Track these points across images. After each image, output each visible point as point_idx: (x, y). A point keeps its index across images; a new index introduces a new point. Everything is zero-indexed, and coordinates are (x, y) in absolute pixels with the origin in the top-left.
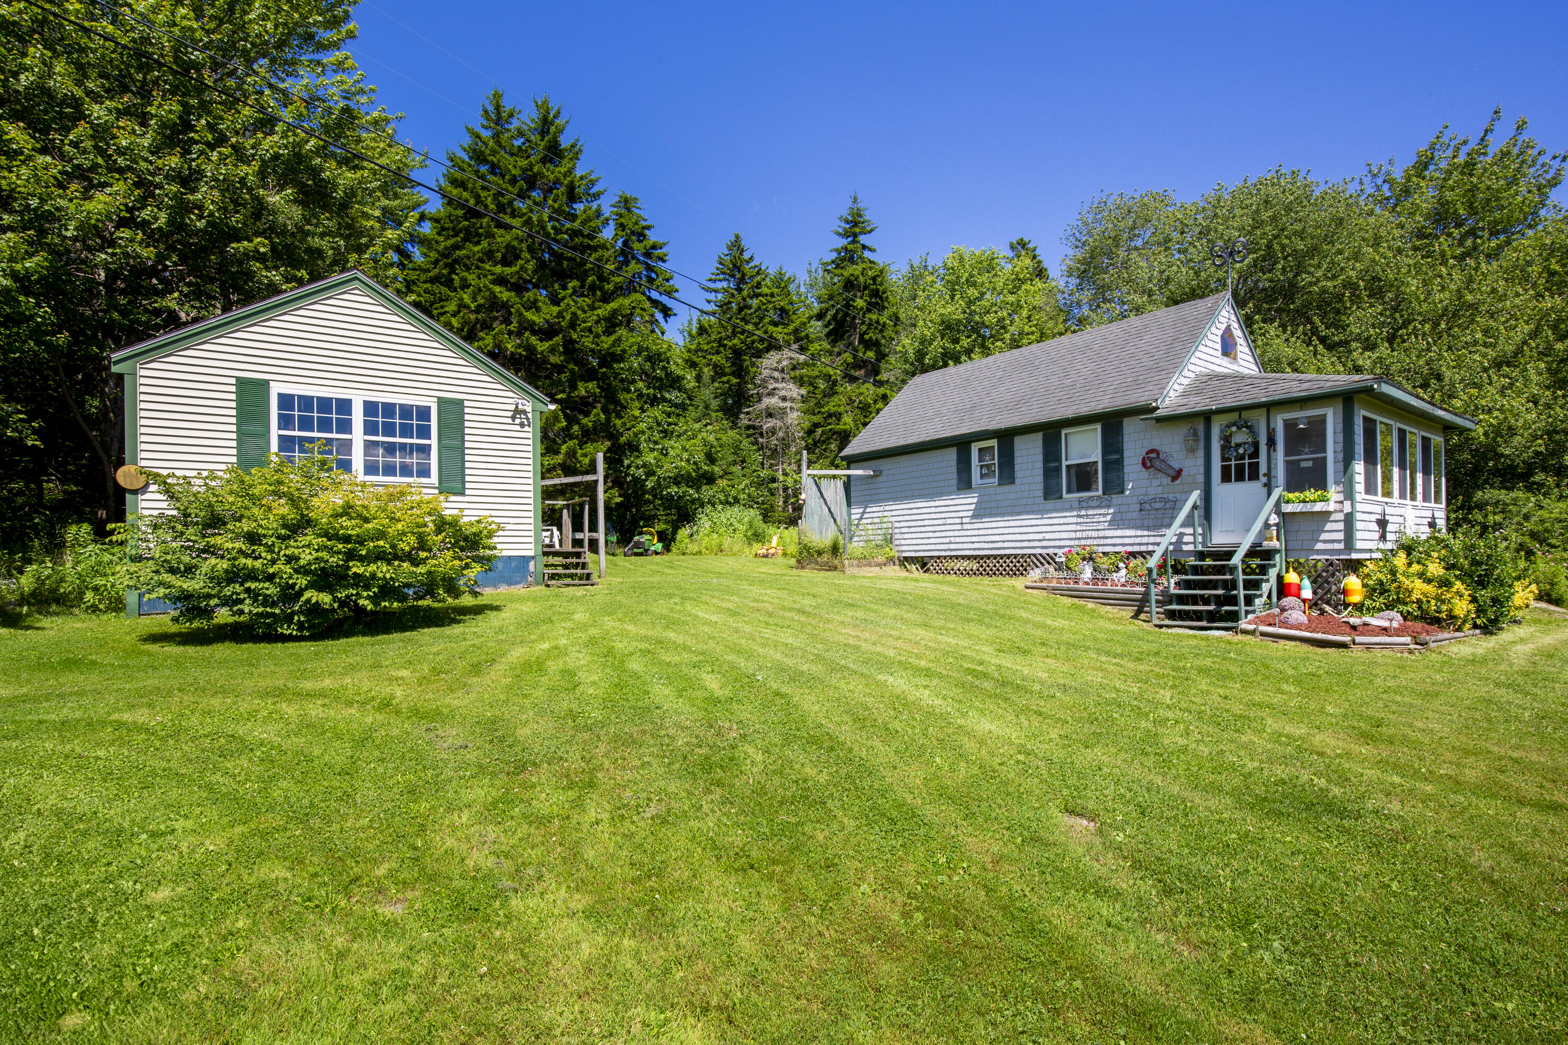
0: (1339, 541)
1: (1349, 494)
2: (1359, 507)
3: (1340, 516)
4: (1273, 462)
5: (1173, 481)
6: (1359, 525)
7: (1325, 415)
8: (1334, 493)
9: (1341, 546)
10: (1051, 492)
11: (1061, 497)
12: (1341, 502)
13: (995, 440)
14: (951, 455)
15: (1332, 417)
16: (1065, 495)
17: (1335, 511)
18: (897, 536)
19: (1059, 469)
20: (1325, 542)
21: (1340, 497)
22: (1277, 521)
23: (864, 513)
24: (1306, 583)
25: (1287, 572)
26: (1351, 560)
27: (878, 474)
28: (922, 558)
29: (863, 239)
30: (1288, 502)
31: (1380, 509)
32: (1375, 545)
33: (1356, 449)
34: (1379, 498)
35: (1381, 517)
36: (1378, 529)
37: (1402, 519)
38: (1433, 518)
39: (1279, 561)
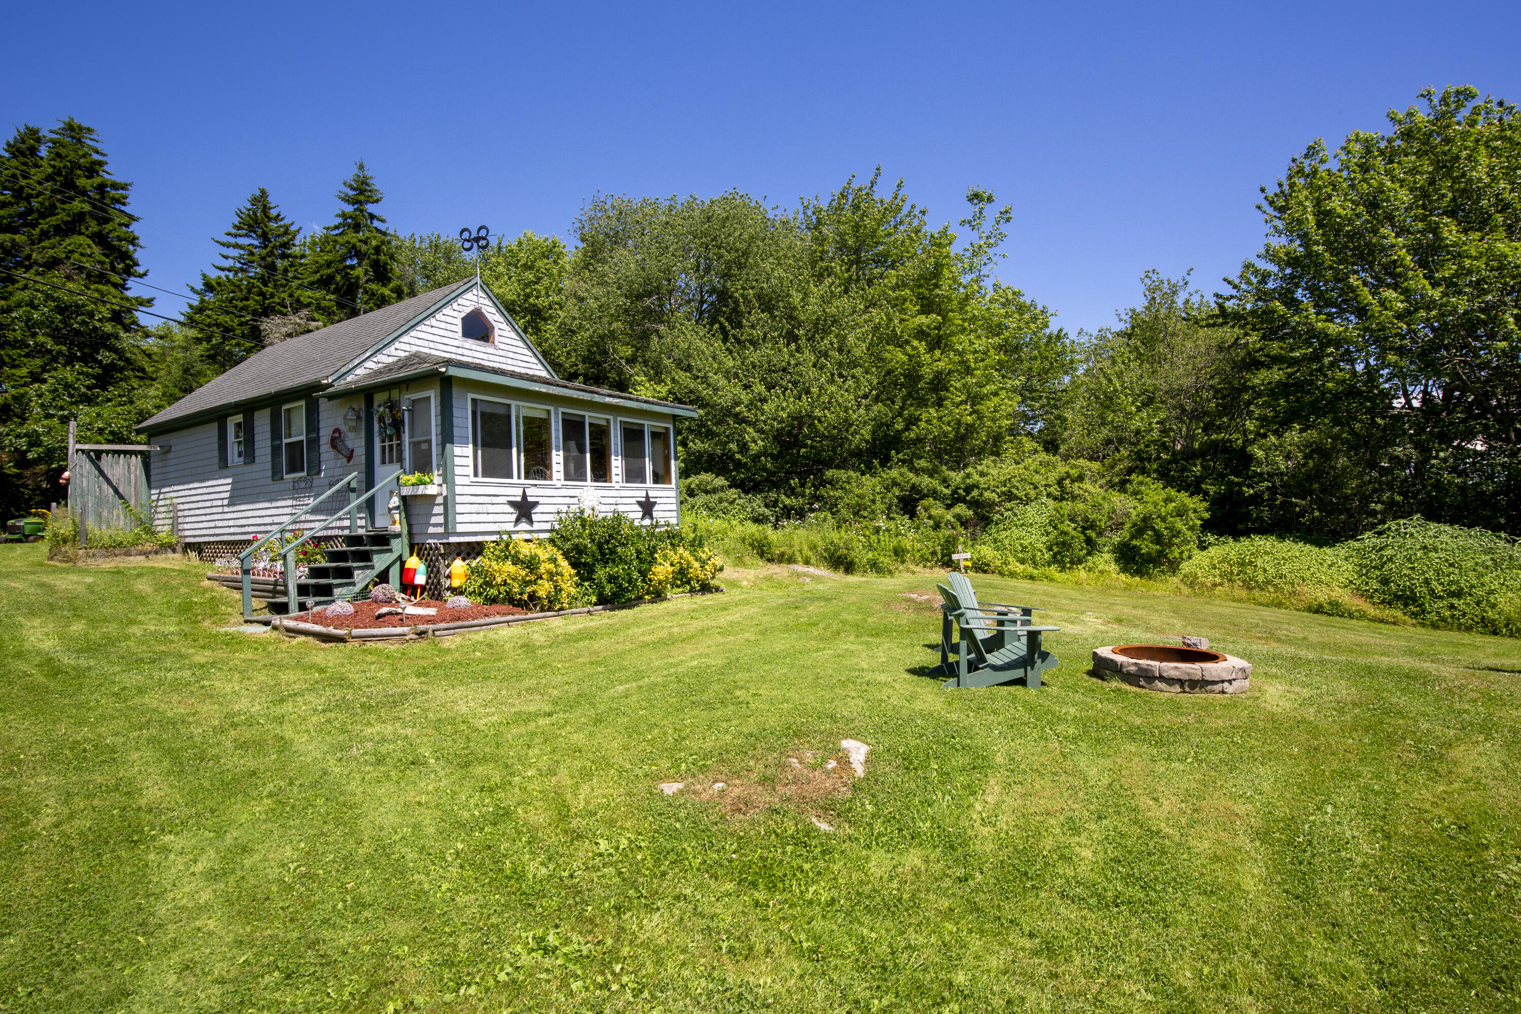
0: (441, 525)
1: (448, 479)
2: (458, 490)
3: (440, 500)
5: (348, 461)
6: (459, 509)
7: (430, 397)
8: (435, 478)
9: (441, 530)
10: (276, 474)
11: (282, 478)
12: (441, 486)
13: (241, 416)
14: (214, 428)
15: (433, 395)
16: (285, 477)
17: (437, 494)
18: (180, 520)
19: (280, 446)
20: (433, 525)
21: (440, 481)
22: (397, 504)
23: (160, 493)
24: (423, 567)
25: (411, 555)
26: (449, 544)
27: (166, 450)
28: (199, 543)
29: (370, 208)
30: (404, 483)
31: (519, 492)
32: (510, 527)
33: (456, 432)
34: (515, 480)
35: (519, 499)
36: (512, 510)
37: (575, 500)
38: (647, 497)
39: (398, 546)
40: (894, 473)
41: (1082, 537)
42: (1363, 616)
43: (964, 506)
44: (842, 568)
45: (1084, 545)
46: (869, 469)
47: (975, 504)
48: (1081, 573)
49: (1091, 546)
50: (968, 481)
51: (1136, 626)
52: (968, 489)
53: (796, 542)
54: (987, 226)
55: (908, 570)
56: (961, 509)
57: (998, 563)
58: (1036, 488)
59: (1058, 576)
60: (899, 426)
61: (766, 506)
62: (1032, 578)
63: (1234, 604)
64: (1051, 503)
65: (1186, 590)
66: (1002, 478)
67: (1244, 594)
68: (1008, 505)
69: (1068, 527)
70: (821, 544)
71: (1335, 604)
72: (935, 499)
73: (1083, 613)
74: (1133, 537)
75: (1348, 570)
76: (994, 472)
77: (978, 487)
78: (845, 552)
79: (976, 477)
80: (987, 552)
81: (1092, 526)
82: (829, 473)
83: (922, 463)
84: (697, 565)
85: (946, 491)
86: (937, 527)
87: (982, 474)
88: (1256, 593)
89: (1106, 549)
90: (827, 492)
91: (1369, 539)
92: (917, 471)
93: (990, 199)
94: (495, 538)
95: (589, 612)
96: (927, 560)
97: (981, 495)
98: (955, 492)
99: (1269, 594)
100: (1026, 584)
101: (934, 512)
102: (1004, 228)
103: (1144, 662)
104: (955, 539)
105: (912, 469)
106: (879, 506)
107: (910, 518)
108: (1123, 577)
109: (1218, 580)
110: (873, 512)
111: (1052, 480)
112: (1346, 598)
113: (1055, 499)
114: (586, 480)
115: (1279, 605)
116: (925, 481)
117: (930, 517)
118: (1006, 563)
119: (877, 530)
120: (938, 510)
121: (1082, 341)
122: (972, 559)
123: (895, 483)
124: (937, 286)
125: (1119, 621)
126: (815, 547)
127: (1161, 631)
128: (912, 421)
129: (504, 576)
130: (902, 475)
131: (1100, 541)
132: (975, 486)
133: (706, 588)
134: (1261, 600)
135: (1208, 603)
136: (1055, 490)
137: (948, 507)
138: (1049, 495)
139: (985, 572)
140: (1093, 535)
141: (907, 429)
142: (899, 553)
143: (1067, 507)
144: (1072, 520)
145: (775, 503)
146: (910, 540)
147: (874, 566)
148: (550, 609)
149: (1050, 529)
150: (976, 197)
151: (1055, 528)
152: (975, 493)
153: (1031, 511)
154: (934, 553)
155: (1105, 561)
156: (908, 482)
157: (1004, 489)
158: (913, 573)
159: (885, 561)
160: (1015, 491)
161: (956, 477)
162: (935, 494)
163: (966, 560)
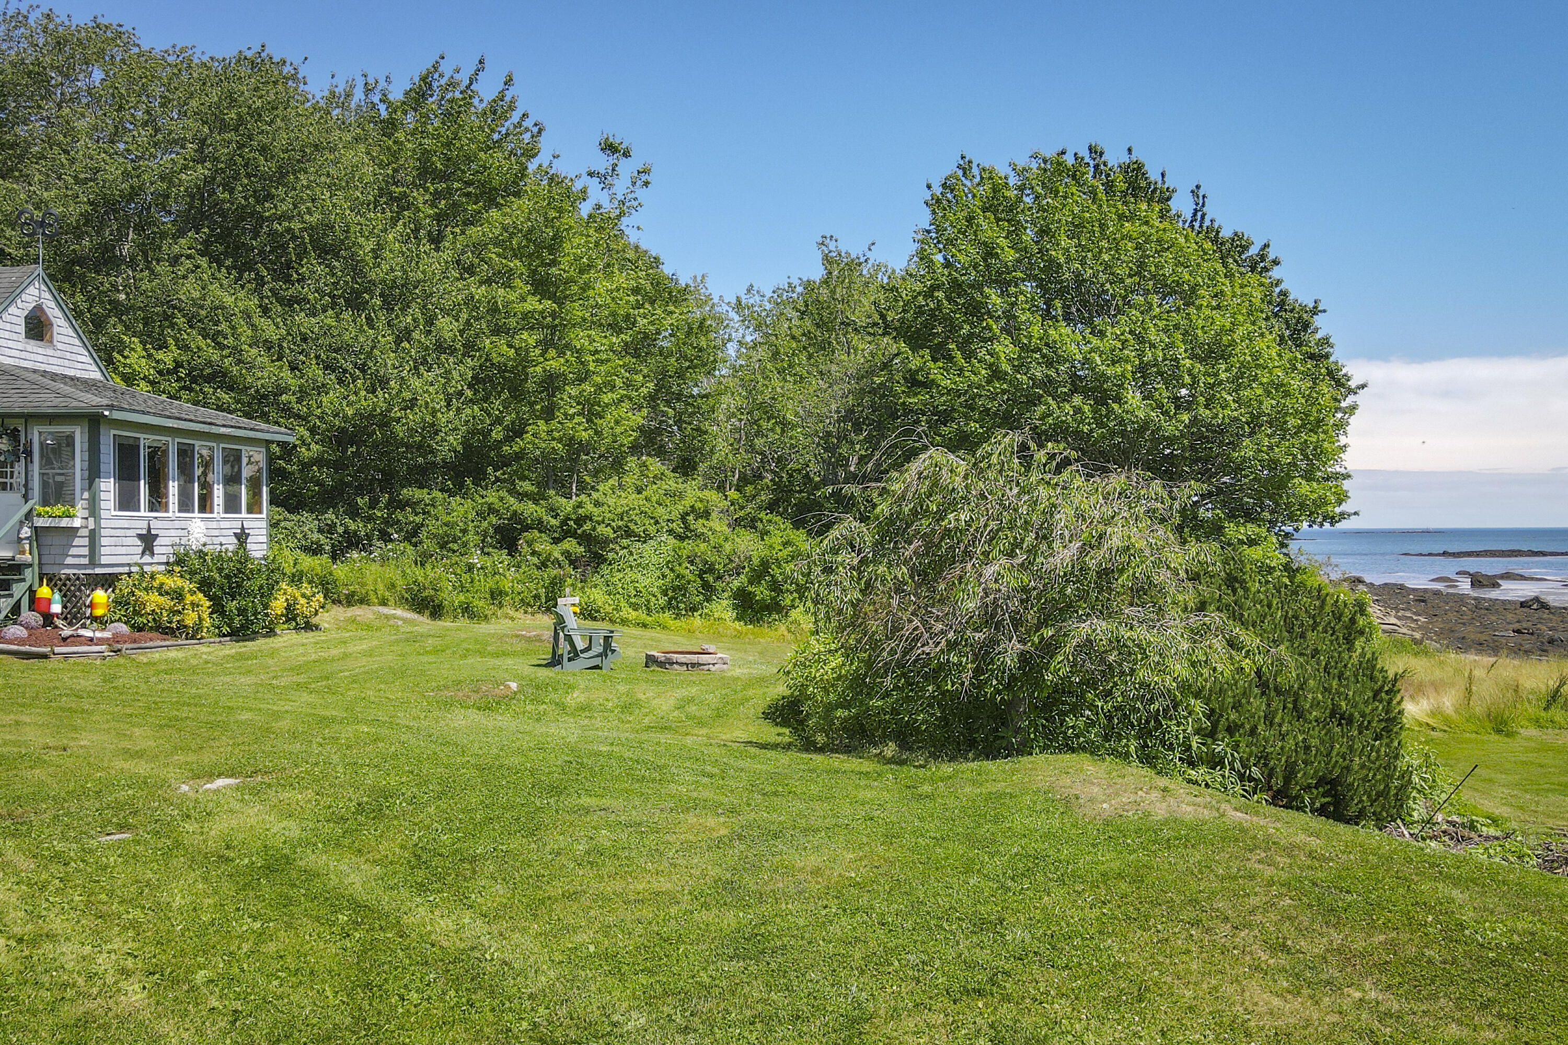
0: (84, 556)
1: (93, 509)
2: (103, 523)
3: (85, 532)
4: (30, 473)
6: (104, 541)
7: (74, 433)
8: (80, 510)
9: (86, 561)
12: (87, 518)
15: (80, 435)
17: (82, 527)
20: (74, 556)
21: (86, 513)
22: (29, 534)
24: (57, 596)
25: (41, 585)
26: (92, 574)
30: (39, 515)
31: (144, 524)
32: (136, 559)
33: (103, 467)
34: (142, 513)
35: (144, 532)
36: (139, 543)
37: (185, 533)
38: (243, 528)
39: (30, 575)
40: (492, 497)
41: (700, 581)
43: (574, 542)
44: (427, 613)
45: (700, 589)
46: (459, 489)
47: (586, 539)
48: (697, 621)
49: (709, 591)
50: (580, 511)
52: (580, 521)
53: (369, 580)
54: (621, 186)
55: (506, 616)
56: (570, 544)
57: (609, 609)
58: (657, 523)
59: (671, 623)
60: (497, 434)
61: (320, 531)
62: (645, 626)
64: (672, 541)
65: (790, 637)
66: (619, 510)
68: (625, 542)
69: (687, 571)
70: (400, 583)
72: (540, 532)
74: (751, 583)
76: (611, 501)
77: (591, 520)
78: (432, 593)
79: (590, 507)
80: (598, 596)
81: (711, 570)
82: (406, 492)
83: (526, 486)
84: (303, 601)
85: (554, 522)
86: (543, 565)
87: (597, 504)
89: (726, 595)
90: (408, 517)
92: (522, 496)
93: (626, 154)
94: (126, 570)
95: (220, 642)
96: (528, 604)
97: (594, 529)
98: (564, 522)
101: (538, 547)
102: (641, 193)
104: (562, 581)
105: (512, 492)
106: (472, 538)
107: (509, 554)
108: (738, 625)
110: (465, 545)
111: (675, 515)
113: (677, 537)
114: (193, 512)
116: (530, 509)
117: (534, 553)
118: (617, 609)
119: (470, 568)
120: (544, 545)
121: (751, 301)
122: (580, 604)
123: (492, 510)
124: (554, 263)
126: (393, 586)
128: (517, 431)
129: (153, 606)
130: (501, 499)
131: (719, 585)
132: (589, 518)
133: (309, 627)
136: (677, 527)
137: (556, 541)
138: (671, 532)
139: (595, 619)
140: (711, 579)
141: (508, 439)
142: (496, 595)
143: (688, 546)
144: (692, 562)
145: (331, 529)
146: (509, 579)
147: (467, 610)
148: (193, 638)
149: (667, 572)
150: (610, 148)
151: (672, 570)
152: (587, 526)
153: (648, 548)
154: (537, 597)
155: (723, 608)
156: (508, 509)
157: (620, 523)
158: (512, 619)
159: (479, 604)
160: (632, 526)
161: (566, 505)
162: (540, 526)
163: (574, 605)
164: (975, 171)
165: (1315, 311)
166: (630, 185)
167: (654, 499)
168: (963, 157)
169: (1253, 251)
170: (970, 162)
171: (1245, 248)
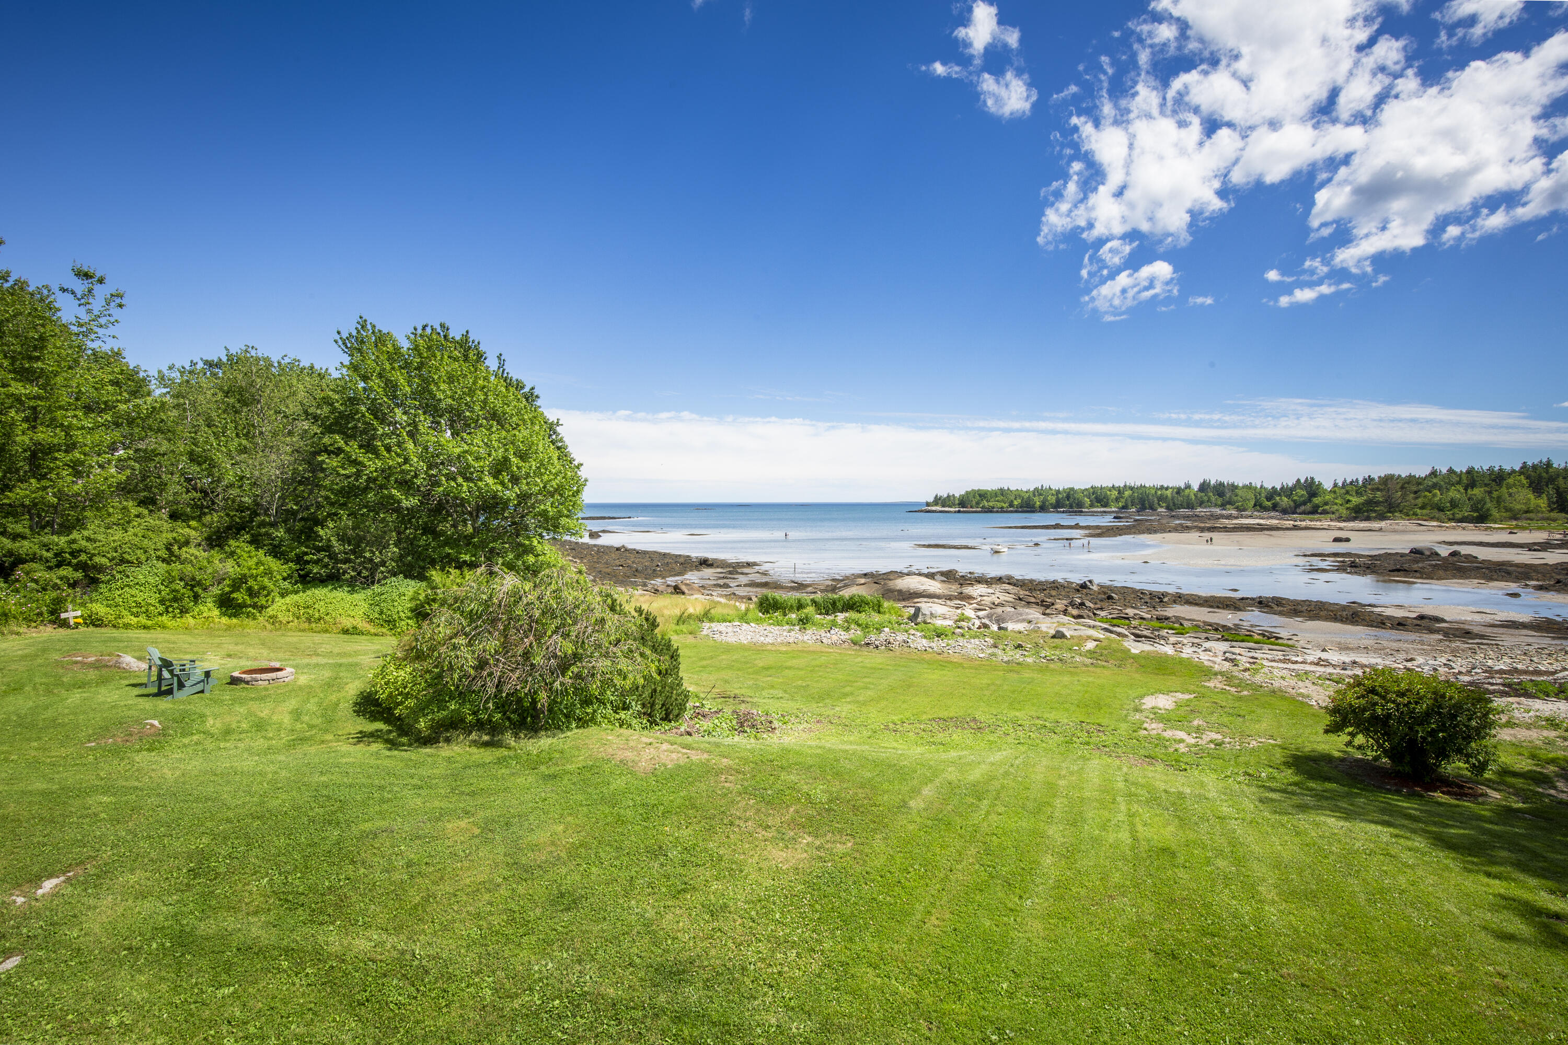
41: (191, 594)
42: (369, 633)
43: (70, 569)
45: (191, 598)
47: (83, 567)
48: (189, 620)
49: (198, 599)
50: (74, 546)
51: (240, 658)
52: (74, 554)
54: (97, 305)
55: (11, 632)
56: (67, 571)
57: (111, 618)
58: (146, 552)
59: (170, 624)
62: (145, 627)
63: (300, 634)
64: (160, 565)
65: (269, 626)
66: (112, 545)
67: (306, 625)
68: (120, 568)
69: (178, 585)
71: (355, 628)
72: (36, 563)
73: (204, 653)
74: (231, 591)
75: (364, 607)
77: (85, 552)
79: (83, 542)
80: (99, 609)
81: (199, 583)
85: (48, 555)
86: (43, 589)
87: (89, 540)
88: (314, 625)
89: (210, 600)
91: (376, 588)
93: (101, 281)
96: (32, 621)
97: (90, 559)
98: (59, 555)
99: (321, 625)
100: (143, 634)
101: (36, 575)
102: (116, 313)
103: (254, 676)
104: (63, 600)
105: (4, 533)
107: (10, 582)
108: (225, 620)
109: (291, 619)
111: (160, 545)
112: (362, 625)
113: (164, 560)
115: (326, 631)
116: (24, 546)
117: (32, 581)
118: (119, 617)
120: (41, 574)
122: (82, 616)
125: (229, 656)
127: (256, 659)
131: (205, 594)
132: (83, 551)
134: (317, 629)
135: (283, 635)
136: (163, 553)
137: (53, 570)
138: (158, 558)
139: (97, 626)
140: (200, 591)
143: (176, 568)
144: (181, 579)
146: (11, 603)
149: (162, 588)
150: (84, 276)
151: (167, 586)
152: (83, 557)
153: (140, 573)
154: (39, 614)
155: (210, 609)
157: (115, 554)
158: (18, 634)
160: (126, 556)
161: (60, 542)
162: (35, 558)
163: (76, 617)
164: (369, 327)
165: (558, 424)
166: (104, 304)
167: (140, 535)
168: (361, 317)
169: (527, 390)
170: (365, 321)
171: (522, 388)
